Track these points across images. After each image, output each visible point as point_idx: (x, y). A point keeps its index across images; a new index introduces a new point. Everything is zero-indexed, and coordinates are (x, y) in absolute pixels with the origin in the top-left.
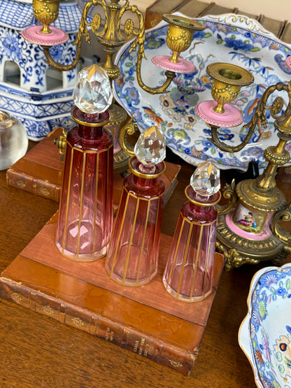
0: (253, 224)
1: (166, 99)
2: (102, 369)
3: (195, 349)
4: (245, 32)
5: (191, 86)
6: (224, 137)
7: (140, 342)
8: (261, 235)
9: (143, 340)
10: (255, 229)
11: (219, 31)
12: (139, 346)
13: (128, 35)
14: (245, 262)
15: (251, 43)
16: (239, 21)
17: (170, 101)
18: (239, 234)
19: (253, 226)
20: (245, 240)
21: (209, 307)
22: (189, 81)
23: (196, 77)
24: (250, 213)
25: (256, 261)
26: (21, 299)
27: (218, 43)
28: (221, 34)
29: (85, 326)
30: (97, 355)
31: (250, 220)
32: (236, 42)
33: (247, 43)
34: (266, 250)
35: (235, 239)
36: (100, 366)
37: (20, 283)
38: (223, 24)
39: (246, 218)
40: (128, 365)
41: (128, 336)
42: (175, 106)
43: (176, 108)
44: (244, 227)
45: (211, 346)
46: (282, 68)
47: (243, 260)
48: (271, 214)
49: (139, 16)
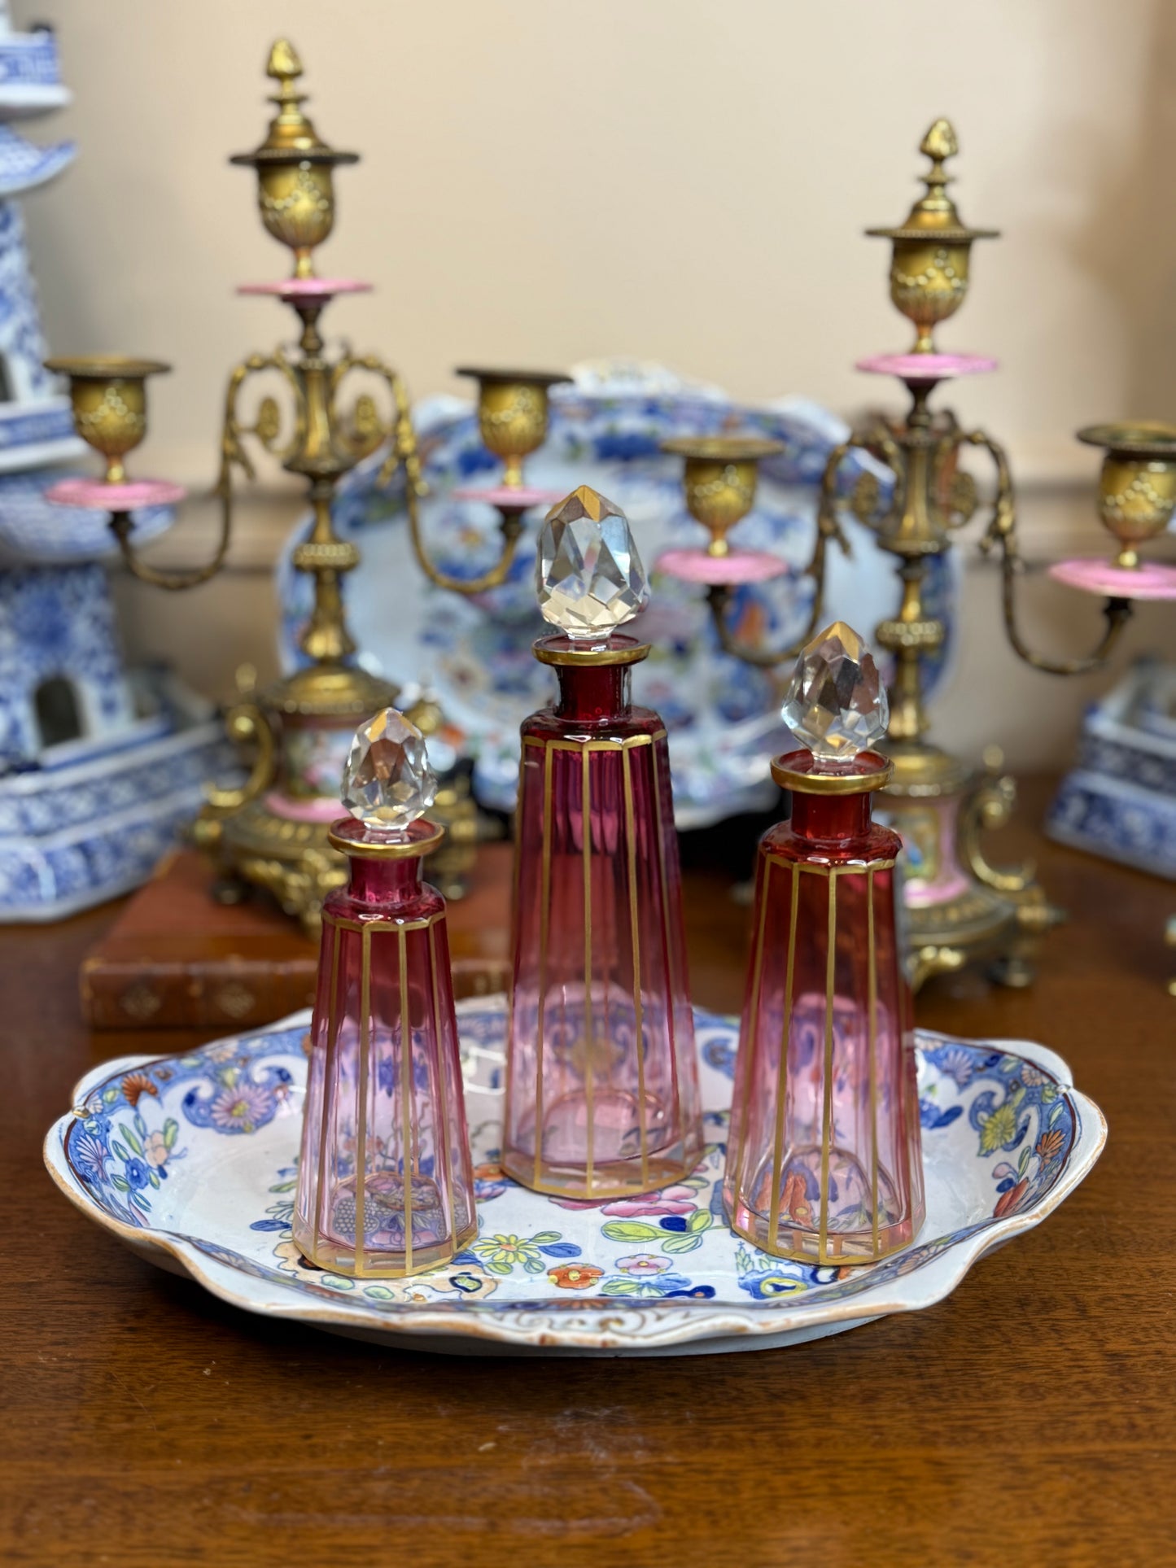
4: (640, 405)
8: (942, 886)
25: (957, 960)
28: (575, 427)
47: (920, 964)
48: (947, 813)
49: (390, 378)
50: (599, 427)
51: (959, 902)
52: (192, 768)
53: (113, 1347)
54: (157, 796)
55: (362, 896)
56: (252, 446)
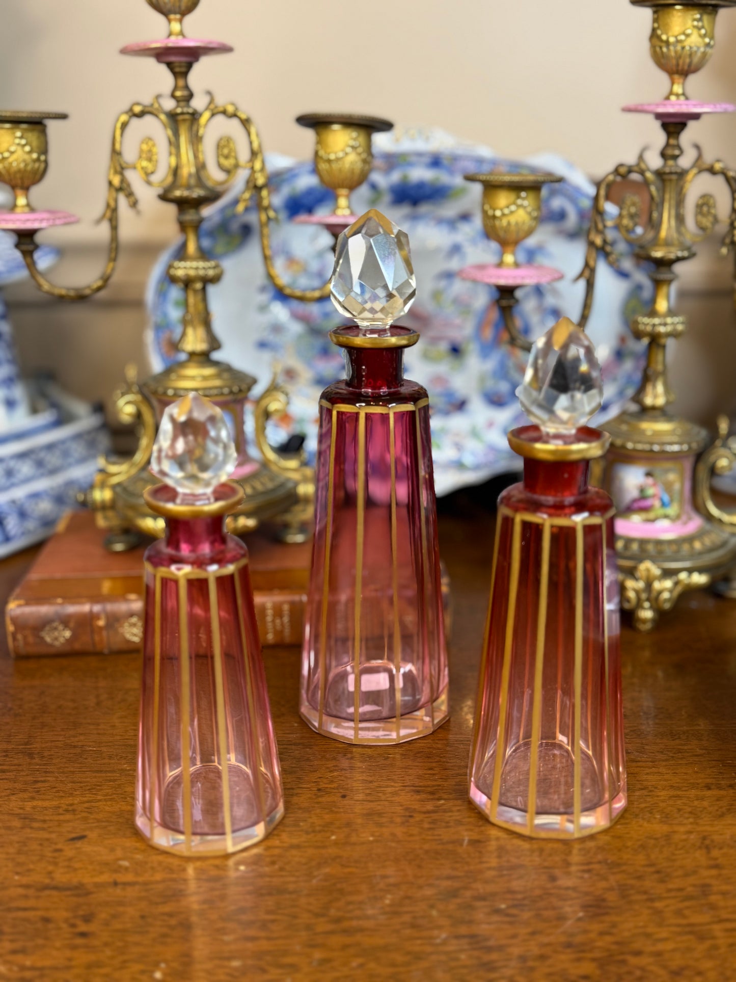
0: (661, 500)
2: (508, 915)
4: (427, 160)
8: (685, 524)
15: (445, 180)
16: (406, 138)
19: (663, 505)
24: (647, 474)
25: (703, 578)
28: (376, 177)
30: (468, 894)
31: (651, 492)
34: (710, 550)
36: (497, 911)
39: (642, 490)
45: (714, 781)
47: (676, 583)
48: (688, 464)
49: (246, 123)
50: (395, 177)
51: (699, 535)
52: (78, 449)
53: (68, 953)
54: (53, 472)
55: (177, 548)
56: (134, 178)
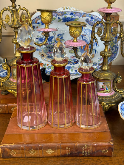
0: (106, 88)
1: (42, 53)
3: (111, 140)
4: (70, 13)
5: (52, 44)
6: (74, 63)
7: (85, 147)
8: (111, 93)
9: (86, 145)
10: (108, 91)
11: (58, 15)
12: (85, 150)
13: (24, 21)
14: (109, 107)
15: (74, 17)
16: (66, 9)
17: (44, 54)
18: (102, 96)
19: (107, 90)
20: (106, 97)
21: (106, 124)
22: (50, 42)
23: (53, 39)
24: (103, 84)
25: (114, 105)
26: (16, 153)
27: (59, 21)
28: (60, 17)
29: (54, 152)
31: (104, 87)
32: (67, 18)
33: (72, 17)
34: (116, 98)
35: (101, 98)
37: (13, 144)
38: (59, 12)
39: (102, 87)
40: (83, 162)
41: (78, 147)
42: (47, 56)
43: (48, 56)
44: (103, 92)
46: (90, 24)
47: (109, 106)
48: (112, 82)
49: (27, 11)
